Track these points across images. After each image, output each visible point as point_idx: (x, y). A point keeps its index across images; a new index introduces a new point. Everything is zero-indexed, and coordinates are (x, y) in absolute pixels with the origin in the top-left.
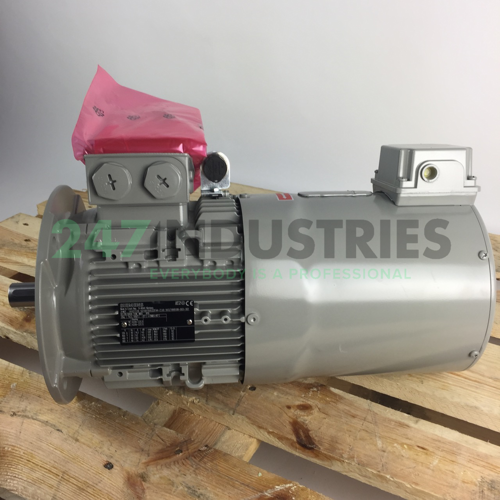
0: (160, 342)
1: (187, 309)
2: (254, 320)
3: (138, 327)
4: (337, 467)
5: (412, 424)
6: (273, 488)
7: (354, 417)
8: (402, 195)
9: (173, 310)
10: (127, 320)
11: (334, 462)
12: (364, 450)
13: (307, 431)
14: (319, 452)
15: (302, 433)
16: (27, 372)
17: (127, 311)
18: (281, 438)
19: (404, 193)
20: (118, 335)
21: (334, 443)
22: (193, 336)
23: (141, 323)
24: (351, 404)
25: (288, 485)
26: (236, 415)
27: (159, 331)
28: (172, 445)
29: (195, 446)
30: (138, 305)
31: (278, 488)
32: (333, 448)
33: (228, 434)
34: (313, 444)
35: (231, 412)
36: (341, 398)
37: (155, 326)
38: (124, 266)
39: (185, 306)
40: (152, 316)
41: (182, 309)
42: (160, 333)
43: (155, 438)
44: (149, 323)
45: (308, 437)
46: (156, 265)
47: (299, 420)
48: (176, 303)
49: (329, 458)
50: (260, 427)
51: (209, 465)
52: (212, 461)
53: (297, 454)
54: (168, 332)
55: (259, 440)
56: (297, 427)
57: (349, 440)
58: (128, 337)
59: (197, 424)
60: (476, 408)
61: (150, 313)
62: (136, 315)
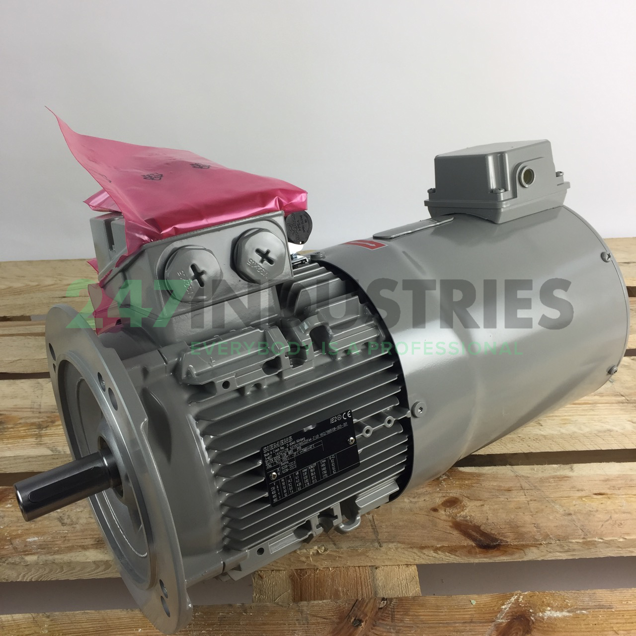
0: (321, 482)
1: (345, 424)
2: (421, 409)
3: (289, 472)
4: (533, 554)
5: (570, 474)
6: (500, 611)
7: (509, 490)
8: (502, 210)
9: (329, 431)
10: (275, 467)
11: (527, 550)
12: (551, 521)
13: (477, 528)
14: (507, 546)
15: (474, 533)
16: (41, 617)
17: (274, 455)
18: (452, 550)
19: (505, 207)
20: (266, 494)
21: (515, 527)
22: (357, 457)
23: (293, 465)
24: (495, 477)
25: (513, 599)
26: (385, 545)
27: (316, 468)
28: (341, 619)
29: (370, 605)
30: (286, 441)
31: (506, 607)
32: (520, 536)
33: (380, 574)
34: (497, 540)
35: (376, 544)
36: (479, 475)
37: (312, 463)
38: (236, 395)
39: (342, 421)
40: (305, 450)
41: (339, 427)
42: (318, 469)
43: (313, 620)
44: (302, 460)
45: (483, 534)
46: (277, 379)
47: (458, 519)
48: (332, 421)
49: (521, 548)
50: (422, 548)
51: (407, 619)
52: (406, 614)
53: (476, 561)
54: (328, 464)
55: (417, 565)
56: (464, 528)
57: (527, 518)
58: (280, 493)
59: (333, 580)
60: (610, 431)
61: (302, 447)
62: (285, 457)
